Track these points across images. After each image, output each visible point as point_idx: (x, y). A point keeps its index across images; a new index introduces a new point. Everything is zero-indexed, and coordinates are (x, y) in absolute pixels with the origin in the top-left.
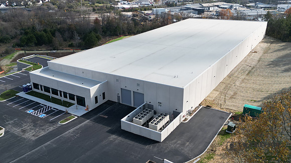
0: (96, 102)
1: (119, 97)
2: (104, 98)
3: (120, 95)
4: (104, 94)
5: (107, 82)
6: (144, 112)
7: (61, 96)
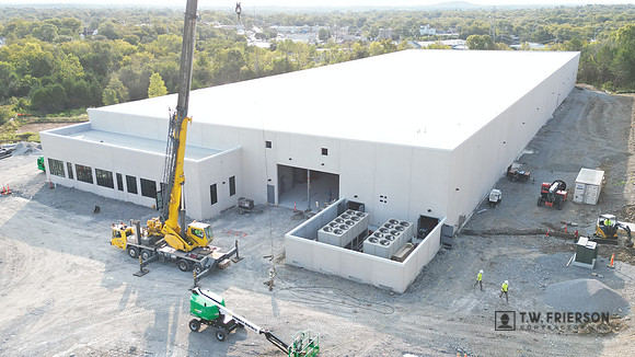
0: (214, 200)
1: (270, 188)
2: (233, 192)
3: (275, 182)
4: (232, 180)
5: (241, 149)
6: (338, 221)
7: (121, 188)
